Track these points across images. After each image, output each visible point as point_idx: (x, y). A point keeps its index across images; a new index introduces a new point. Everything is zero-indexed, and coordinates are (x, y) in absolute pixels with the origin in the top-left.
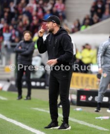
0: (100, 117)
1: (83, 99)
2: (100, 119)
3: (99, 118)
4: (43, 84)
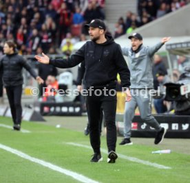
0: (159, 152)
1: (134, 128)
2: (158, 154)
3: (157, 152)
4: (78, 110)
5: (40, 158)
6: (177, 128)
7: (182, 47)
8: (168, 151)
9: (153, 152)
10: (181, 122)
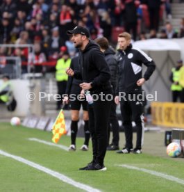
5: (86, 183)
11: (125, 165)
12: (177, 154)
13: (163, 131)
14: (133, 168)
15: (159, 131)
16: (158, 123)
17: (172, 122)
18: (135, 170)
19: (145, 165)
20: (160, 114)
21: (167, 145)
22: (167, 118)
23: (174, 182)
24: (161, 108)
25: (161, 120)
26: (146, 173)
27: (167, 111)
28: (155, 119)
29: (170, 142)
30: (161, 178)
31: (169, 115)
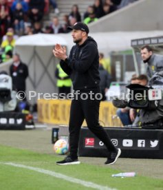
1: (90, 144)
2: (120, 177)
4: (20, 121)
6: (144, 146)
7: (151, 43)
8: (132, 174)
9: (113, 175)
10: (148, 138)
11: (11, 164)
12: (65, 151)
13: (50, 128)
14: (20, 166)
15: (45, 128)
16: (45, 120)
17: (59, 119)
18: (22, 168)
19: (31, 163)
20: (47, 111)
21: (54, 142)
22: (53, 115)
23: (61, 179)
24: (47, 105)
25: (47, 117)
26: (33, 171)
27: (54, 108)
28: (41, 117)
29: (57, 139)
30: (49, 176)
31: (55, 112)
